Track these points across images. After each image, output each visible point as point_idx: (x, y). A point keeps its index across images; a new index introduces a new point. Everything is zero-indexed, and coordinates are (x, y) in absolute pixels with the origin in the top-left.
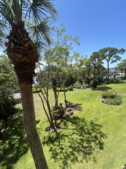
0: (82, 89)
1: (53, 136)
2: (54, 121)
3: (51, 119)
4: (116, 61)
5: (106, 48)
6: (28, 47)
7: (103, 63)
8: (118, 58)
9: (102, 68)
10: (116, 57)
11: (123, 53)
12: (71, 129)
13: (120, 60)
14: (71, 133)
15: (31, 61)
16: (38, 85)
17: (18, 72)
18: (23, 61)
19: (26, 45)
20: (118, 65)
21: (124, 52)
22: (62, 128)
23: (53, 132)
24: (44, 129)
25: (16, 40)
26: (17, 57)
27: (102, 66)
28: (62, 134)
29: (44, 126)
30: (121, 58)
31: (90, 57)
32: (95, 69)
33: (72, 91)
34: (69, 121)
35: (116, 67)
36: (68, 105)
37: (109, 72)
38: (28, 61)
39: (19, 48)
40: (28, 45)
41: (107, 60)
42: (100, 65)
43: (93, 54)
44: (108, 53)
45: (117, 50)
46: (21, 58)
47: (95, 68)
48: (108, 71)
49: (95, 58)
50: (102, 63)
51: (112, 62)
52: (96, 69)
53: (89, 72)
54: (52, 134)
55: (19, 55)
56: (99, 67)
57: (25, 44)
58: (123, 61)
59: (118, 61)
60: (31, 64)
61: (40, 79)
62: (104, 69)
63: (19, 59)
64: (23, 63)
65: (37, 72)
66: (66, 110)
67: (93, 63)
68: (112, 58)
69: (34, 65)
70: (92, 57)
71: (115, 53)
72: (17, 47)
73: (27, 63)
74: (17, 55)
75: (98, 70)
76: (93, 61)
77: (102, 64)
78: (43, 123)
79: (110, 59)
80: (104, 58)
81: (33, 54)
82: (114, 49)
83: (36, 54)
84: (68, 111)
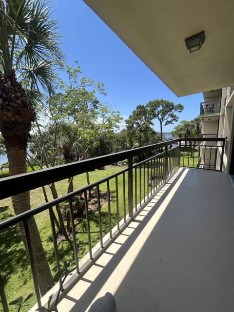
0: (119, 166)
1: (62, 247)
2: (65, 224)
3: (60, 221)
4: (172, 122)
5: (158, 100)
6: (22, 104)
7: (153, 125)
8: (175, 118)
9: (151, 132)
10: (172, 116)
11: (181, 111)
12: (96, 232)
13: (177, 121)
14: (96, 238)
15: (26, 121)
16: (34, 158)
17: (5, 134)
18: (14, 120)
19: (19, 102)
20: (175, 128)
21: (182, 109)
22: (80, 233)
23: (63, 241)
24: (46, 238)
25: (4, 95)
26: (6, 116)
27: (151, 130)
28: (80, 241)
29: (45, 233)
30: (178, 118)
31: (133, 112)
32: (140, 133)
33: (102, 171)
34: (93, 220)
35: (173, 132)
36: (93, 194)
37: (163, 140)
38: (20, 120)
39: (9, 105)
40: (21, 101)
41: (160, 120)
42: (148, 128)
43: (137, 108)
44: (161, 108)
45: (173, 106)
46: (11, 117)
47: (141, 131)
48: (162, 138)
49: (140, 114)
50: (151, 123)
51: (166, 124)
52: (142, 134)
53: (131, 138)
54: (61, 244)
55: (9, 113)
56: (146, 130)
57: (18, 100)
58: (181, 122)
59: (174, 122)
60: (25, 125)
61: (38, 147)
62: (154, 133)
63: (8, 117)
64: (14, 122)
65: (33, 134)
66: (90, 203)
67: (138, 123)
68: (167, 116)
69: (30, 125)
70: (136, 113)
71: (171, 109)
72: (7, 103)
73: (19, 123)
74: (6, 113)
75: (145, 134)
76: (137, 119)
77: (151, 126)
78: (43, 229)
79: (164, 118)
80: (155, 116)
81: (28, 113)
82: (170, 104)
83: (32, 112)
84: (93, 204)
